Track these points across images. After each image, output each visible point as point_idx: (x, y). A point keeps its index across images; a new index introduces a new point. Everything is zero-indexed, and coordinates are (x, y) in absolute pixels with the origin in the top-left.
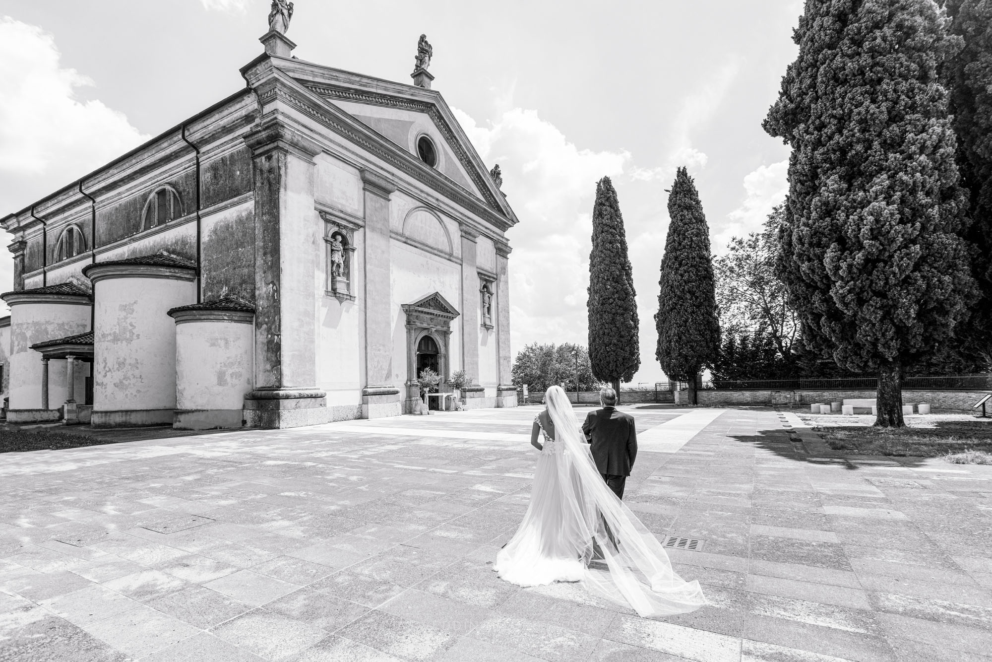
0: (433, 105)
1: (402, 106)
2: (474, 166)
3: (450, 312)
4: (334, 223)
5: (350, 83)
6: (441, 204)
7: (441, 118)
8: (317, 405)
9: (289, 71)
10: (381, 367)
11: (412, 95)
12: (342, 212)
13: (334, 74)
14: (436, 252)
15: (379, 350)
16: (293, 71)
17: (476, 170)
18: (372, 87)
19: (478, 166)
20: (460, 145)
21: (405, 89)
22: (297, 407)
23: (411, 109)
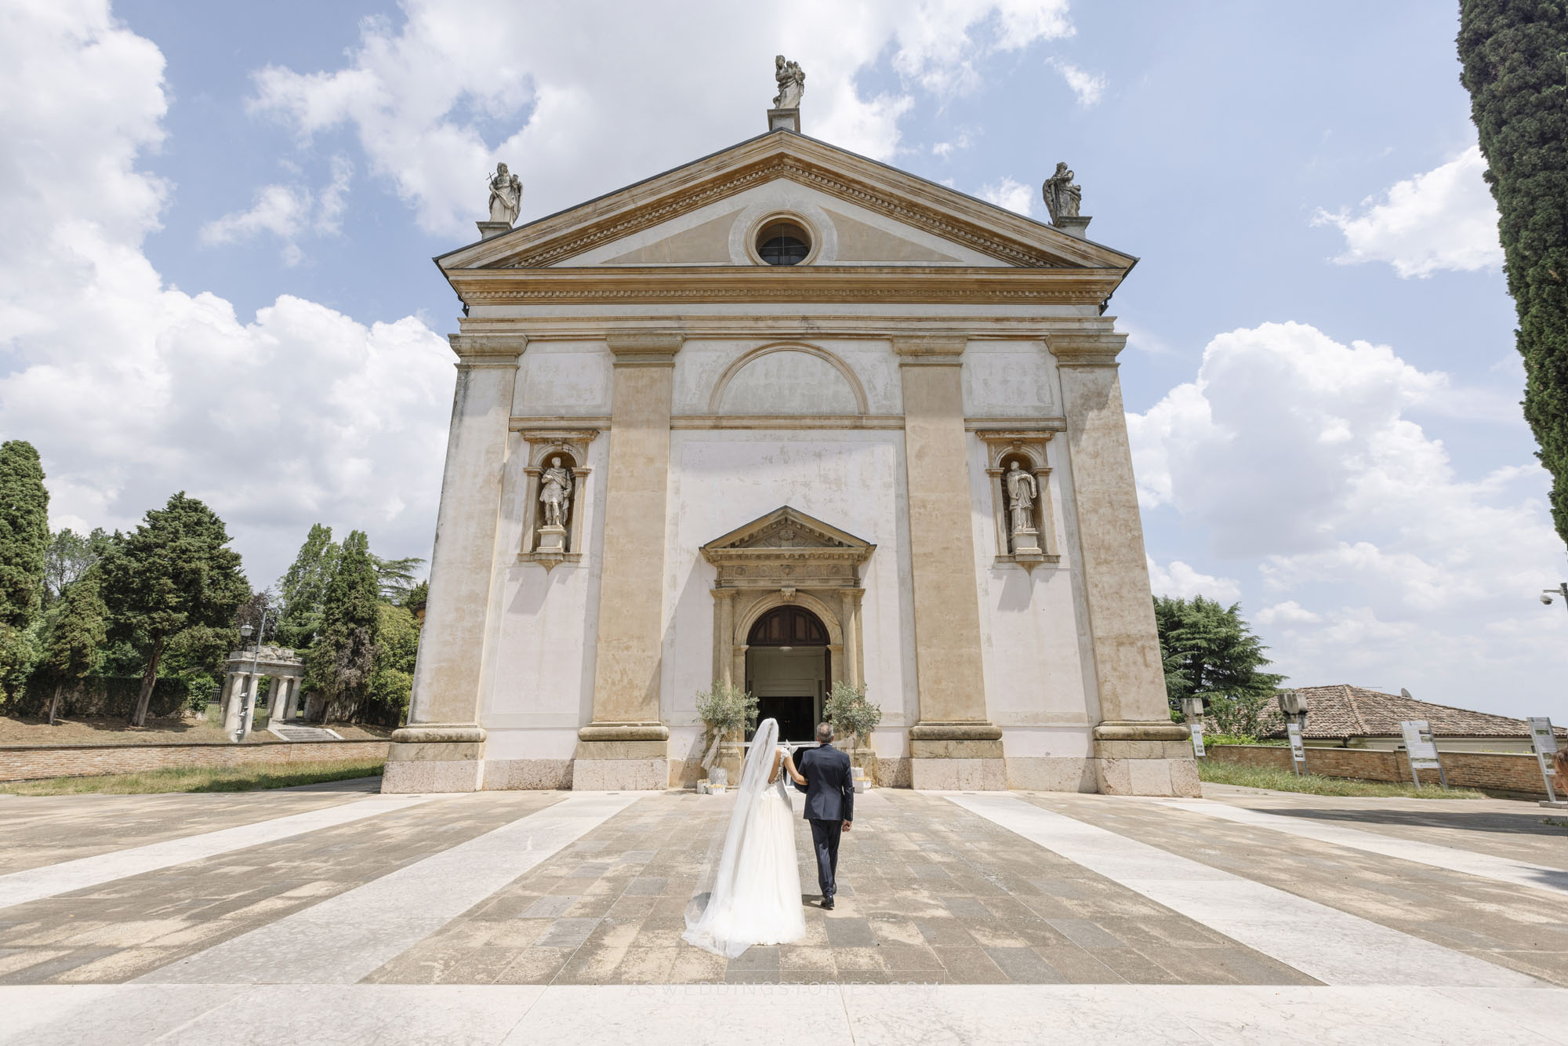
0: (782, 156)
1: (709, 197)
2: (927, 208)
3: (840, 544)
4: (545, 441)
5: (580, 222)
6: (819, 323)
7: (808, 167)
8: (458, 756)
9: (471, 262)
10: (630, 682)
11: (718, 169)
12: (562, 418)
13: (544, 226)
14: (809, 422)
15: (627, 648)
16: (478, 259)
17: (936, 213)
18: (625, 205)
19: (937, 201)
20: (873, 189)
21: (693, 169)
22: (419, 757)
23: (735, 191)
